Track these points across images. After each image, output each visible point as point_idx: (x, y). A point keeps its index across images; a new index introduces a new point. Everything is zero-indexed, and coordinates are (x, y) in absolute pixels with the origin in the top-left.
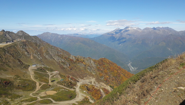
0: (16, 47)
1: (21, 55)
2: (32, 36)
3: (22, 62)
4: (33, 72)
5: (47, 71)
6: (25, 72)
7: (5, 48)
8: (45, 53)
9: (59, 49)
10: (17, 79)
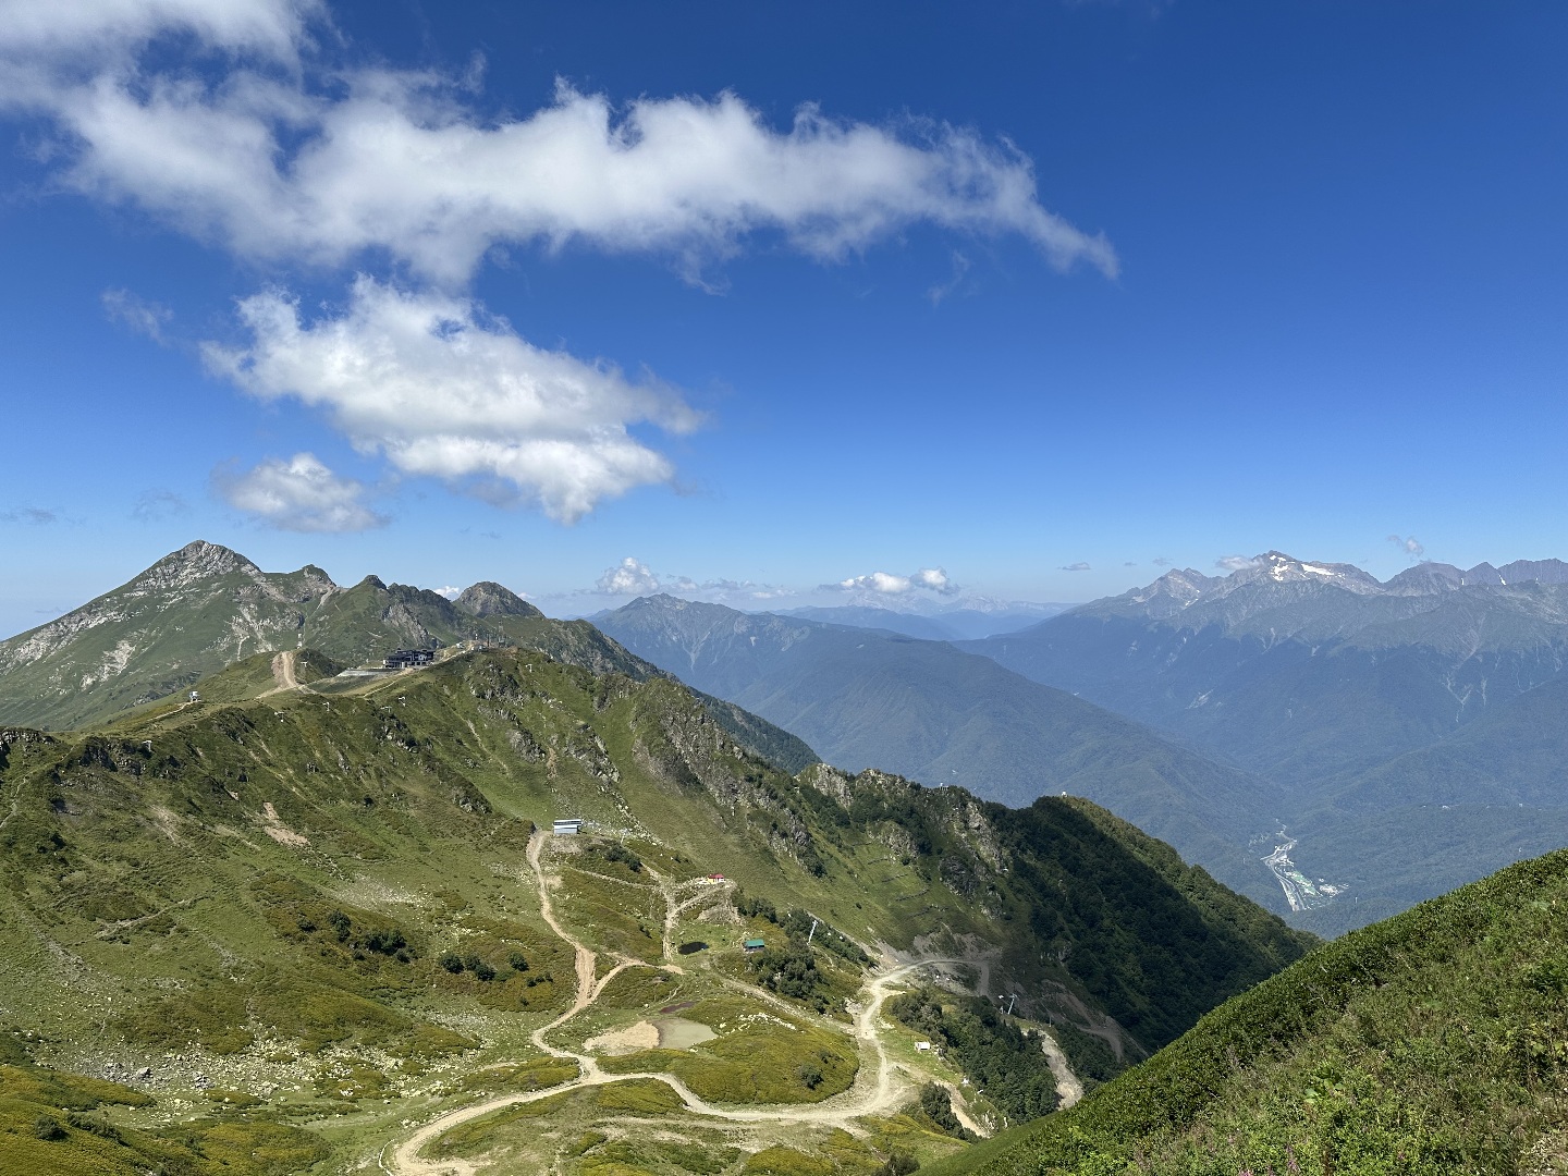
0: (453, 692)
1: (481, 752)
2: (560, 623)
3: (483, 801)
4: (557, 874)
5: (655, 875)
6: (500, 869)
7: (378, 701)
8: (644, 740)
9: (735, 712)
10: (450, 921)
